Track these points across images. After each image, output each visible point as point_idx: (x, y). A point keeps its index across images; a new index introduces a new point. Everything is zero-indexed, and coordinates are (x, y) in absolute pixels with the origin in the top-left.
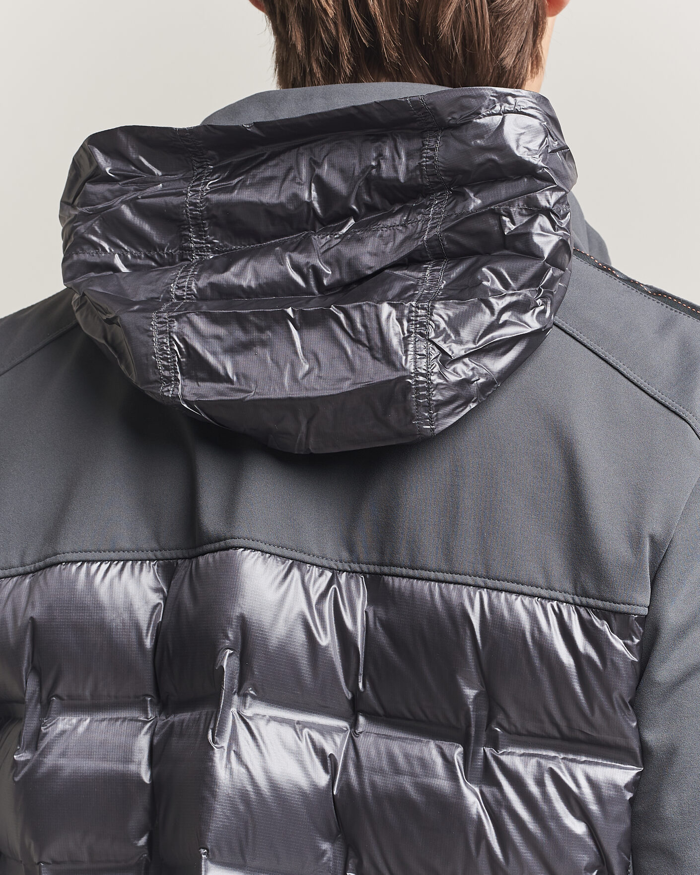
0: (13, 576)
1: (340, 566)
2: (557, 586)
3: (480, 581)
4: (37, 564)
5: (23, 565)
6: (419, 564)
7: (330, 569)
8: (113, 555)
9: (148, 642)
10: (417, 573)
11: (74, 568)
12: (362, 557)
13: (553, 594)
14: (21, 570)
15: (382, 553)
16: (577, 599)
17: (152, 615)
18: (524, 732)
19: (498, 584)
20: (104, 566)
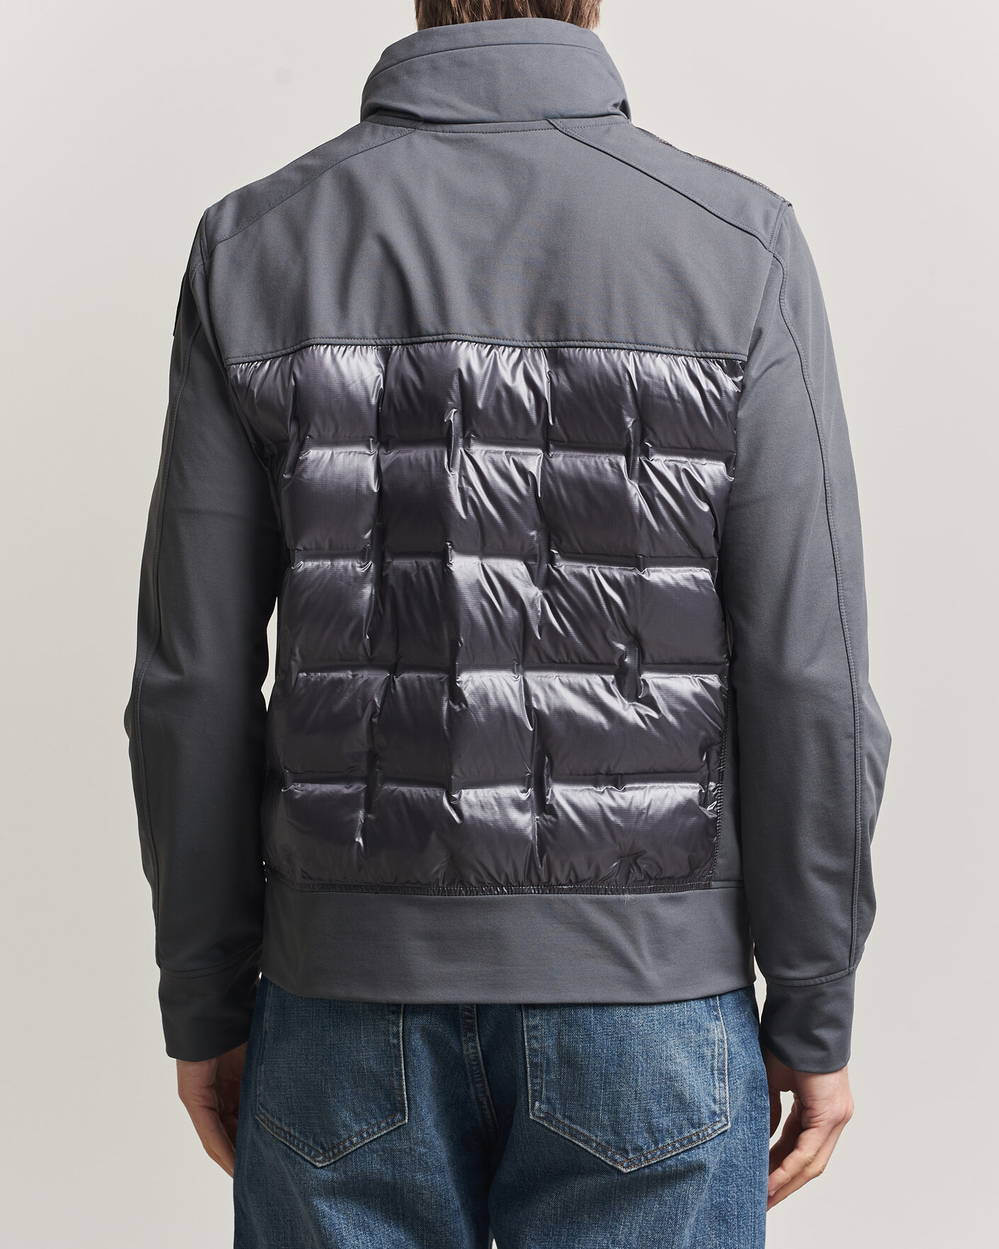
0: (278, 357)
1: (526, 344)
2: (683, 347)
3: (631, 346)
4: (295, 347)
5: (285, 348)
6: (587, 338)
7: (520, 347)
8: (348, 341)
9: (374, 401)
10: (586, 344)
11: (322, 348)
12: (542, 337)
13: (681, 352)
14: (284, 352)
15: (557, 333)
16: (698, 354)
17: (376, 382)
18: (666, 445)
19: (644, 347)
20: (343, 349)
